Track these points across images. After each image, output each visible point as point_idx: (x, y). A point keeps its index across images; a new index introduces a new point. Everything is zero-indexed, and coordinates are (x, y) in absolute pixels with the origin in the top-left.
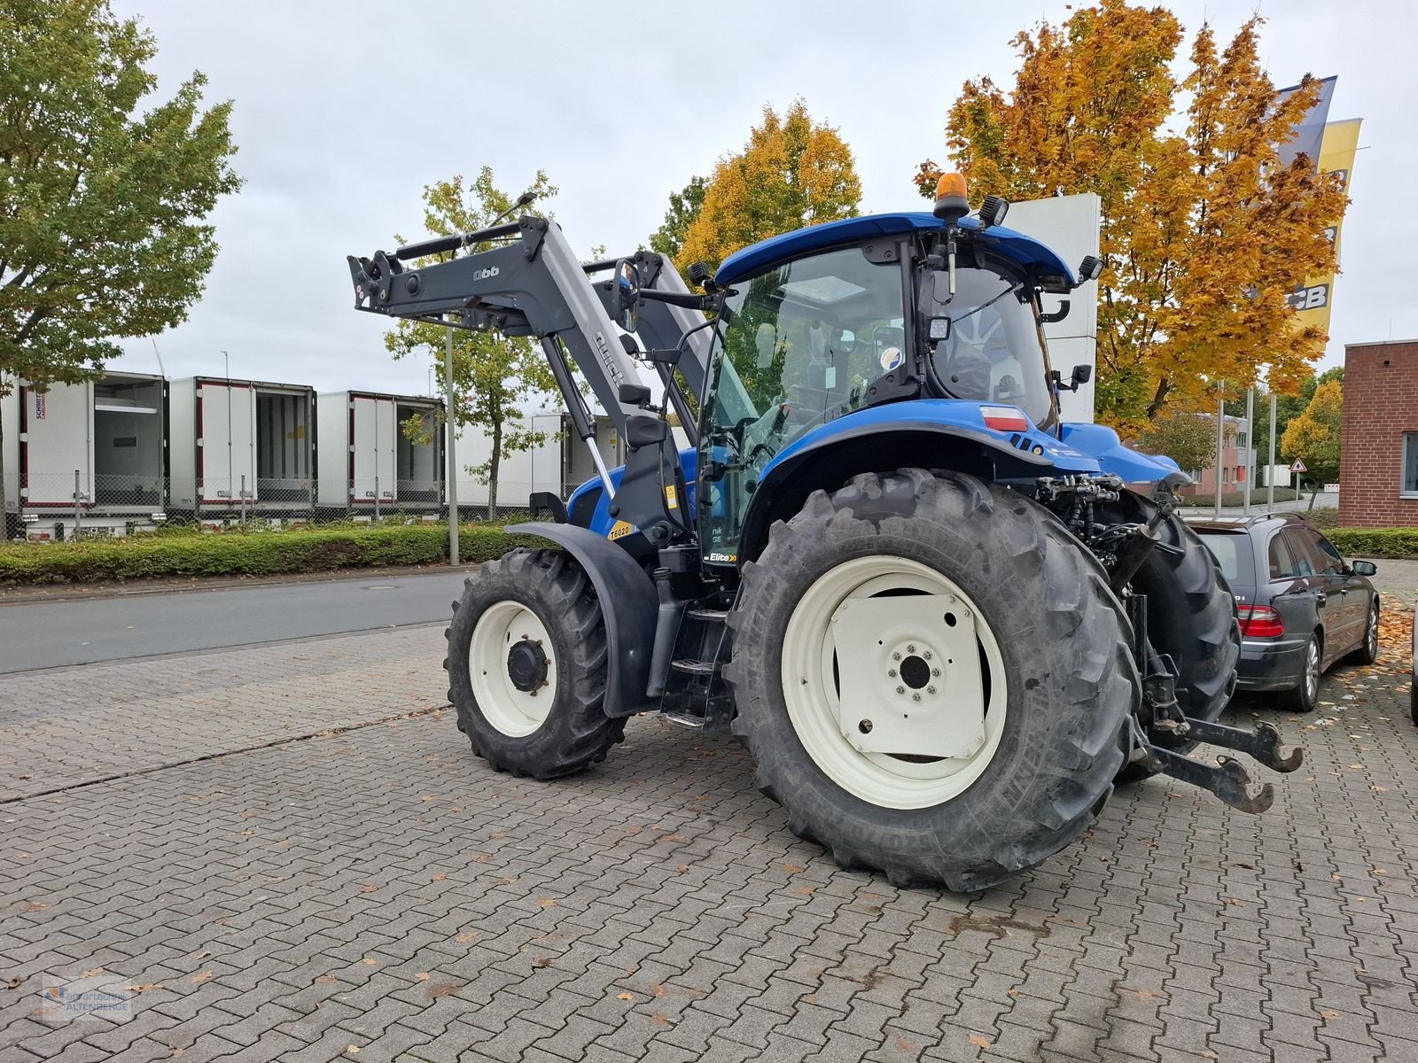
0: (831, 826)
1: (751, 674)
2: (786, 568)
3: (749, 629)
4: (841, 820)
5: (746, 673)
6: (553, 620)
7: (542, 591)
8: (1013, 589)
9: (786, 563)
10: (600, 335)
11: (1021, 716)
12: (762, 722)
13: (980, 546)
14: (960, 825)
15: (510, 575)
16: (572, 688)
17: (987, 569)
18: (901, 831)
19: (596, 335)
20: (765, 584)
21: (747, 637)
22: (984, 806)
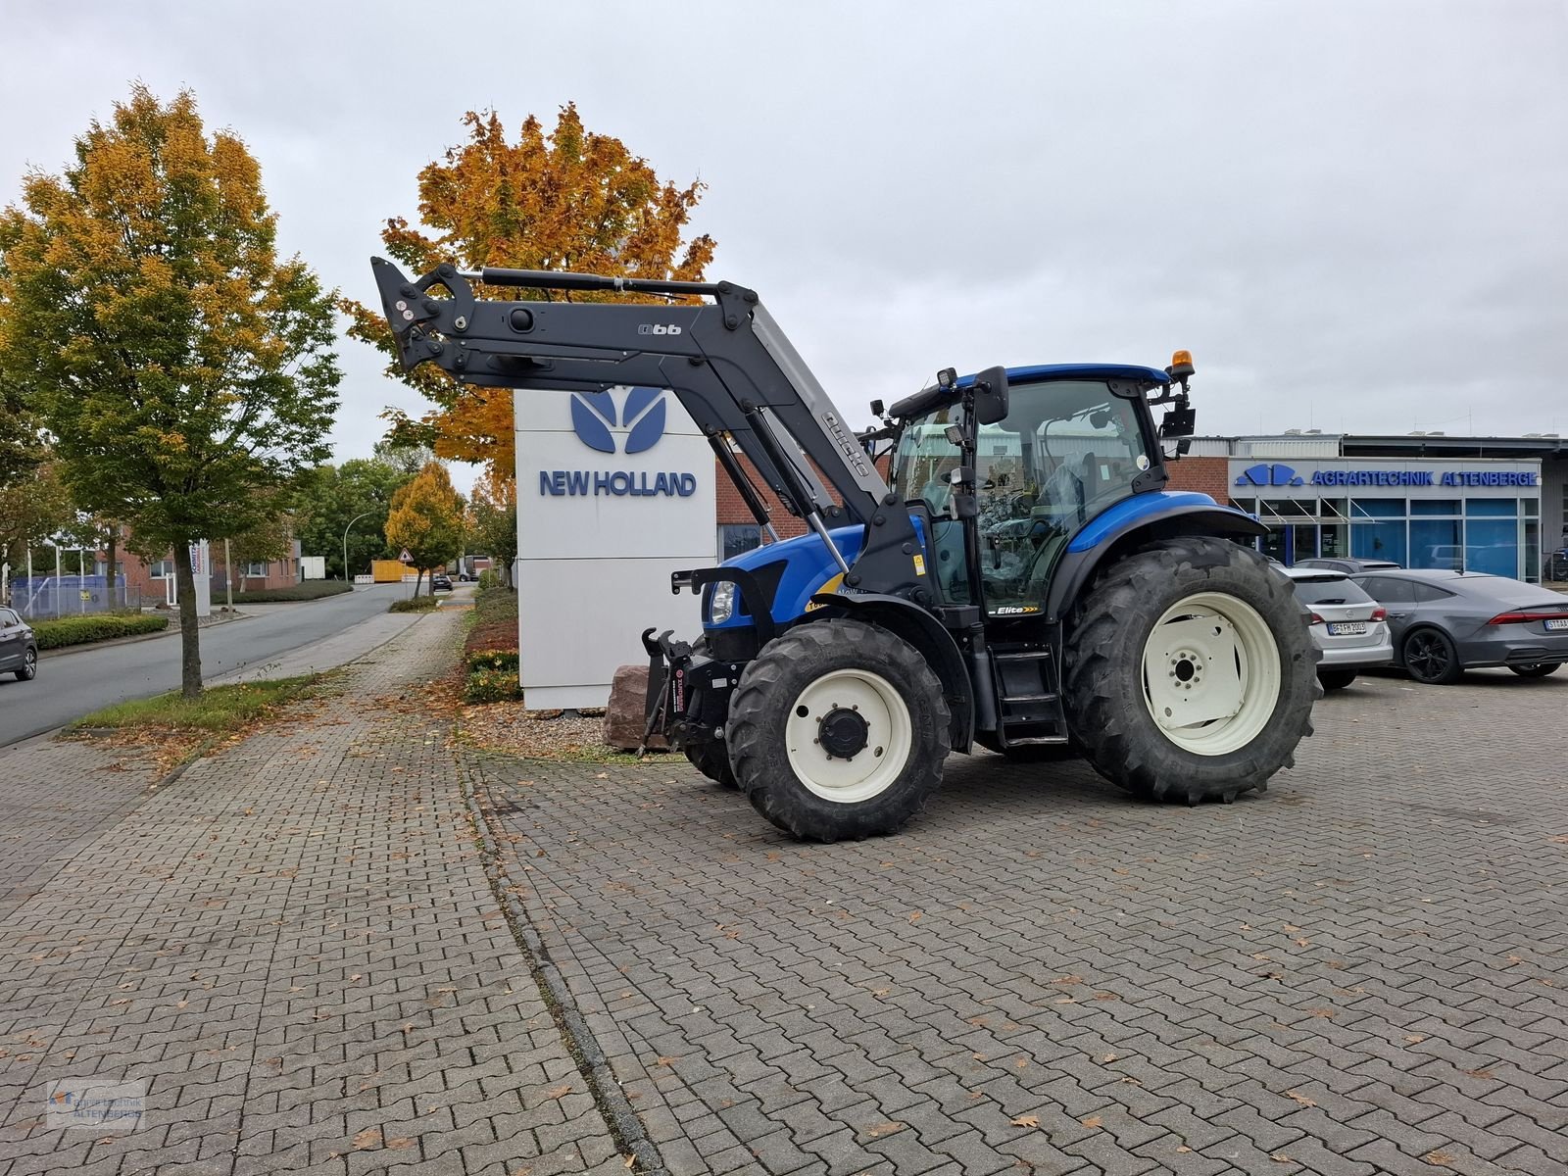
0: (1192, 778)
1: (1124, 687)
2: (1148, 606)
3: (1121, 655)
4: (1197, 771)
5: (1120, 688)
6: (912, 679)
7: (894, 654)
8: (1285, 605)
9: (1147, 603)
10: (831, 415)
11: (1291, 676)
12: (1135, 721)
13: (1267, 581)
14: (1266, 751)
15: (851, 643)
16: (936, 736)
17: (1271, 594)
18: (1233, 765)
19: (826, 415)
20: (1131, 619)
21: (1120, 660)
22: (1277, 735)
